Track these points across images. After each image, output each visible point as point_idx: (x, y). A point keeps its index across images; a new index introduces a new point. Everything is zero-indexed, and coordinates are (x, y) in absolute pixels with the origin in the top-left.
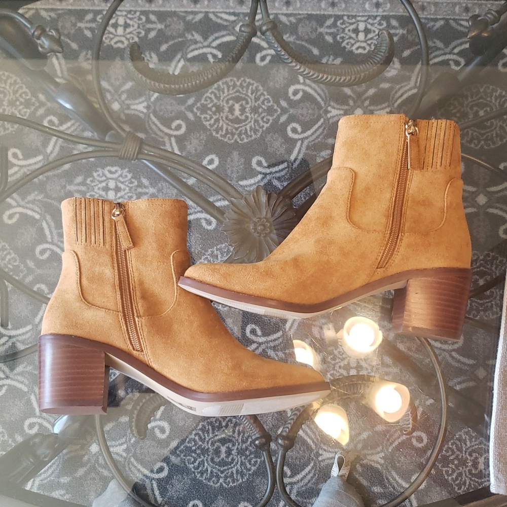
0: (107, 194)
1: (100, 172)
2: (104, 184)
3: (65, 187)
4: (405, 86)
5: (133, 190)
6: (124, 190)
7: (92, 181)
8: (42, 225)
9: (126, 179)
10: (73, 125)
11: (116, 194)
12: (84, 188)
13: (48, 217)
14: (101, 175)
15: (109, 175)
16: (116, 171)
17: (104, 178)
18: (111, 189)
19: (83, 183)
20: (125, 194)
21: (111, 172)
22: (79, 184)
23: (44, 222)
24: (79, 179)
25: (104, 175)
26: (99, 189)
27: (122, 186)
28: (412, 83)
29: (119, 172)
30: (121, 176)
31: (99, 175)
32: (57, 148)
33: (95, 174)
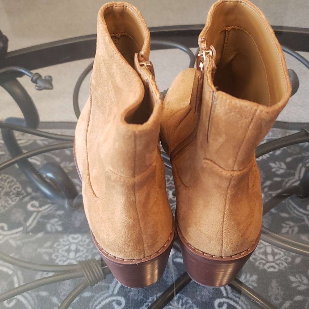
0: (68, 254)
1: (65, 239)
2: (67, 247)
3: (36, 249)
4: (292, 179)
5: (89, 251)
6: (83, 251)
7: (58, 245)
8: (13, 279)
9: (85, 243)
10: (49, 207)
11: (76, 254)
12: (51, 251)
13: (19, 273)
14: (66, 240)
15: (72, 241)
16: (78, 238)
17: (67, 243)
18: (73, 251)
19: (51, 247)
20: (83, 254)
21: (73, 238)
22: (47, 248)
23: (15, 276)
24: (48, 244)
25: (68, 240)
26: (62, 251)
27: (81, 248)
28: (297, 177)
29: (80, 238)
30: (81, 241)
31: (64, 241)
32: (35, 222)
33: (61, 240)
